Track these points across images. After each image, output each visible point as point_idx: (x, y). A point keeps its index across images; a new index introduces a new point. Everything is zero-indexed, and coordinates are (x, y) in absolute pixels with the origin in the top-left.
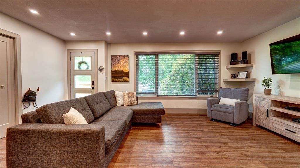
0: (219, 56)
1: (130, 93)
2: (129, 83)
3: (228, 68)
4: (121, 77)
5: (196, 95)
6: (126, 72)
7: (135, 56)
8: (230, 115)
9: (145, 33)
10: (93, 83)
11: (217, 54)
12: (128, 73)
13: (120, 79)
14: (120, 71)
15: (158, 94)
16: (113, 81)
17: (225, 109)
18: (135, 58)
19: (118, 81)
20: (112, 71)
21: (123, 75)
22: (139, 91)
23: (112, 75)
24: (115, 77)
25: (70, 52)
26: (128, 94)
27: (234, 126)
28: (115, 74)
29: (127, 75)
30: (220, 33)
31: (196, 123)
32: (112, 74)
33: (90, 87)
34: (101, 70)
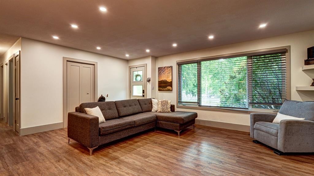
0: (286, 54)
1: (164, 101)
2: (172, 92)
3: (304, 71)
4: (165, 86)
5: (248, 109)
6: (169, 81)
7: (178, 66)
8: (273, 137)
9: (175, 45)
10: (143, 92)
11: (284, 52)
12: (171, 82)
13: (164, 88)
14: (165, 81)
15: (200, 104)
16: (159, 90)
17: (268, 129)
18: (178, 68)
19: (163, 90)
20: (159, 81)
21: (167, 85)
22: (182, 100)
23: (159, 85)
24: (161, 86)
25: (130, 68)
26: (162, 102)
27: (278, 154)
28: (161, 84)
29: (170, 84)
30: (263, 26)
31: (223, 140)
32: (159, 83)
33: (141, 95)
34: (149, 81)
